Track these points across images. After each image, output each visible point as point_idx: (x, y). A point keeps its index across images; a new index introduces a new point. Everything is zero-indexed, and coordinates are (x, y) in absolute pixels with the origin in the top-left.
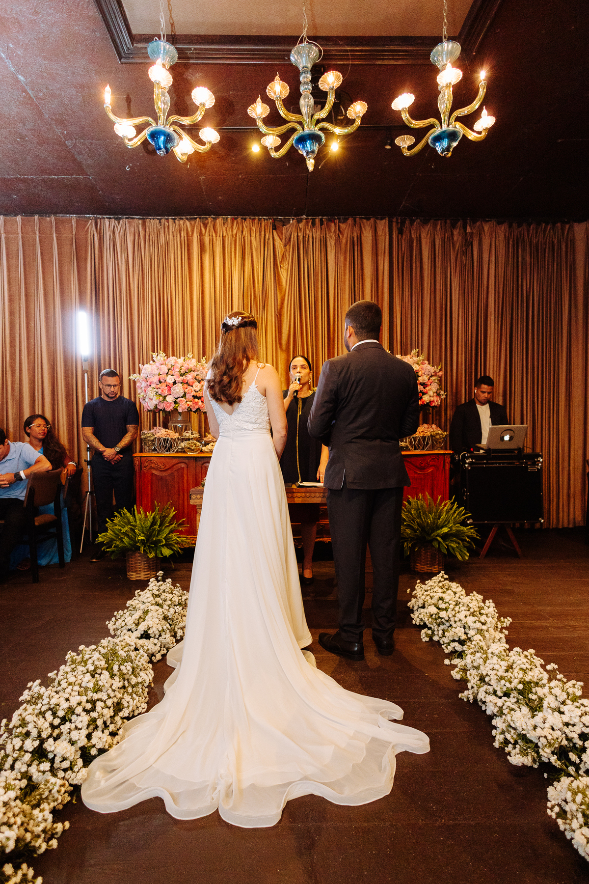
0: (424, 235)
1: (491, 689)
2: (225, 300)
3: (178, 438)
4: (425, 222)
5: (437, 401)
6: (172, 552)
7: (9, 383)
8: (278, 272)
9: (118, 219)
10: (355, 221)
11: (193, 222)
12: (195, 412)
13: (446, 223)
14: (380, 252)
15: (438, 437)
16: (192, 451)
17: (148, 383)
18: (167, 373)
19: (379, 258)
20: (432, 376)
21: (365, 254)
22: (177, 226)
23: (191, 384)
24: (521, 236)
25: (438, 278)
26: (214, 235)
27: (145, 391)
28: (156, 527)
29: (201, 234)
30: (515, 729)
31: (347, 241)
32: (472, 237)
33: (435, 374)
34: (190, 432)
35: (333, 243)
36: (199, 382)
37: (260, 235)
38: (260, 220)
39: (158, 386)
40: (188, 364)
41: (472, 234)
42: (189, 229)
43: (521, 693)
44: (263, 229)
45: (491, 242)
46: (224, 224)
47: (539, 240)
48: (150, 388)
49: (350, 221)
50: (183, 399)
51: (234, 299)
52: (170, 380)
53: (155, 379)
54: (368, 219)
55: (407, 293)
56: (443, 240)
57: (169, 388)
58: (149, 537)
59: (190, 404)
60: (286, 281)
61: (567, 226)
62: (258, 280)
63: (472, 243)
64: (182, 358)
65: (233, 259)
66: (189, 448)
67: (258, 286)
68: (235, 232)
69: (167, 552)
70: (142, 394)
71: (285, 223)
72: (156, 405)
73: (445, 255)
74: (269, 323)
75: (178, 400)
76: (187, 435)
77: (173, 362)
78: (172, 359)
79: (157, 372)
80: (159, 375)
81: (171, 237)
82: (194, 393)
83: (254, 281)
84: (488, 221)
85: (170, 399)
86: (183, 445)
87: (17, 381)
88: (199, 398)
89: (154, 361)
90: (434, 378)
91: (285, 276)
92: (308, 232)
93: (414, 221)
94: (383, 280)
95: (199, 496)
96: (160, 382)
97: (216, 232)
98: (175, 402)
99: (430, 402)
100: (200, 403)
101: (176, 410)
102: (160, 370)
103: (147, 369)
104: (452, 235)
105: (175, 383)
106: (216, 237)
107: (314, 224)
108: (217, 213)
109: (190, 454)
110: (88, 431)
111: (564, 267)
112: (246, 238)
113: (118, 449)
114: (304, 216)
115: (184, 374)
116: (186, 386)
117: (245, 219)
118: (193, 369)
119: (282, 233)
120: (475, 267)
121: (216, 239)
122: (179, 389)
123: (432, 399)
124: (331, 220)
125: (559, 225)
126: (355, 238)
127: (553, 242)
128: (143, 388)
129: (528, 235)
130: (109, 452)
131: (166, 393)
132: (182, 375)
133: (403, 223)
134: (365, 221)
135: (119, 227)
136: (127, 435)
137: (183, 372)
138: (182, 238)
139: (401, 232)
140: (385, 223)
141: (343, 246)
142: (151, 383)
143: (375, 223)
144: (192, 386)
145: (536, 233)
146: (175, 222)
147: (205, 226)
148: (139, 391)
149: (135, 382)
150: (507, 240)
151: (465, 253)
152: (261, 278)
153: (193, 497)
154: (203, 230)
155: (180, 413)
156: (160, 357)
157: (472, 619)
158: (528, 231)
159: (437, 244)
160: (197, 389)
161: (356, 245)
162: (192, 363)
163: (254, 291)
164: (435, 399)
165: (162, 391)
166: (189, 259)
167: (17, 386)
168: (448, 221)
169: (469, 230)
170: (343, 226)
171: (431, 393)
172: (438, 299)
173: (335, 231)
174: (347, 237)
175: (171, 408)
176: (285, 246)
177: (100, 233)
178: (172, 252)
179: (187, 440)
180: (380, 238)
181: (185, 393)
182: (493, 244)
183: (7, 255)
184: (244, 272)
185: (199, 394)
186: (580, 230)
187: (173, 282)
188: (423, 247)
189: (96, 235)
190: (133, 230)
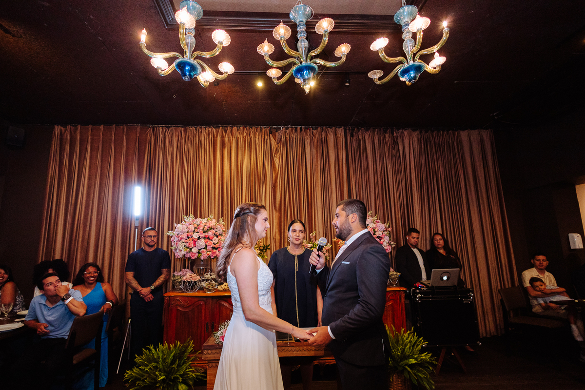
0: (367, 137)
3: (200, 280)
4: (367, 130)
5: (389, 249)
7: (81, 235)
8: (273, 159)
9: (168, 128)
10: (323, 129)
11: (217, 129)
12: (213, 259)
13: (380, 130)
14: (339, 147)
16: (210, 290)
17: (179, 238)
18: (194, 231)
19: (339, 151)
20: (384, 231)
21: (329, 148)
22: (207, 132)
23: (211, 238)
24: (428, 138)
25: (378, 163)
26: (231, 137)
27: (177, 244)
29: (222, 136)
31: (318, 141)
32: (397, 139)
33: (386, 229)
34: (209, 274)
35: (309, 141)
36: (217, 237)
37: (262, 137)
38: (261, 128)
39: (186, 241)
40: (209, 224)
41: (397, 137)
42: (215, 133)
44: (263, 133)
45: (409, 142)
46: (238, 130)
47: (439, 140)
48: (180, 243)
49: (319, 129)
50: (205, 250)
51: (243, 177)
52: (195, 236)
53: (184, 236)
54: (331, 128)
55: (358, 173)
56: (379, 140)
57: (195, 242)
59: (210, 253)
60: (279, 165)
61: (457, 133)
62: (260, 165)
63: (398, 142)
64: (206, 219)
65: (243, 152)
66: (207, 289)
67: (260, 168)
68: (245, 135)
69: (183, 388)
70: (174, 246)
71: (278, 130)
72: (184, 255)
73: (381, 149)
74: (267, 193)
75: (201, 251)
76: (207, 276)
77: (198, 223)
78: (198, 220)
79: (186, 230)
80: (188, 232)
81: (203, 138)
82: (213, 245)
83: (257, 165)
84: (406, 129)
85: (195, 250)
86: (203, 285)
87: (87, 234)
88: (216, 249)
89: (185, 221)
90: (385, 233)
91: (278, 162)
92: (292, 135)
93: (360, 129)
94: (342, 165)
96: (188, 238)
97: (232, 135)
98: (199, 253)
100: (217, 253)
101: (198, 258)
102: (189, 229)
103: (179, 227)
104: (385, 137)
105: (199, 238)
106: (233, 138)
107: (296, 130)
108: (233, 124)
109: (209, 293)
110: (130, 275)
111: (458, 157)
112: (252, 139)
113: (153, 287)
114: (290, 126)
115: (206, 231)
116: (207, 240)
117: (252, 127)
118: (213, 228)
119: (276, 136)
120: (401, 157)
121: (233, 140)
122: (202, 243)
124: (306, 128)
126: (323, 139)
127: (449, 142)
128: (175, 242)
129: (433, 138)
130: (145, 291)
131: (192, 245)
132: (204, 232)
133: (353, 130)
134: (329, 129)
135: (169, 132)
136: (161, 277)
137: (205, 229)
138: (210, 139)
139: (352, 135)
140: (342, 130)
141: (315, 144)
142: (181, 238)
143: (336, 130)
144: (212, 240)
145: (437, 136)
146: (205, 129)
147: (226, 131)
148: (173, 244)
150: (419, 141)
151: (394, 148)
152: (262, 163)
154: (224, 134)
155: (202, 260)
156: (190, 219)
158: (432, 136)
159: (375, 143)
160: (216, 242)
161: (324, 143)
162: (213, 223)
163: (257, 172)
164: (388, 247)
165: (189, 244)
166: (214, 152)
167: (86, 237)
168: (382, 129)
169: (395, 134)
170: (315, 132)
172: (379, 177)
173: (310, 135)
174: (318, 138)
175: (195, 257)
176: (278, 144)
177: (156, 136)
178: (203, 147)
179: (207, 280)
180: (339, 139)
181: (206, 246)
182: (411, 142)
183: (91, 149)
184: (250, 160)
185: (217, 246)
186: (464, 135)
187: (202, 166)
188: (367, 144)
189: (153, 137)
190: (177, 133)
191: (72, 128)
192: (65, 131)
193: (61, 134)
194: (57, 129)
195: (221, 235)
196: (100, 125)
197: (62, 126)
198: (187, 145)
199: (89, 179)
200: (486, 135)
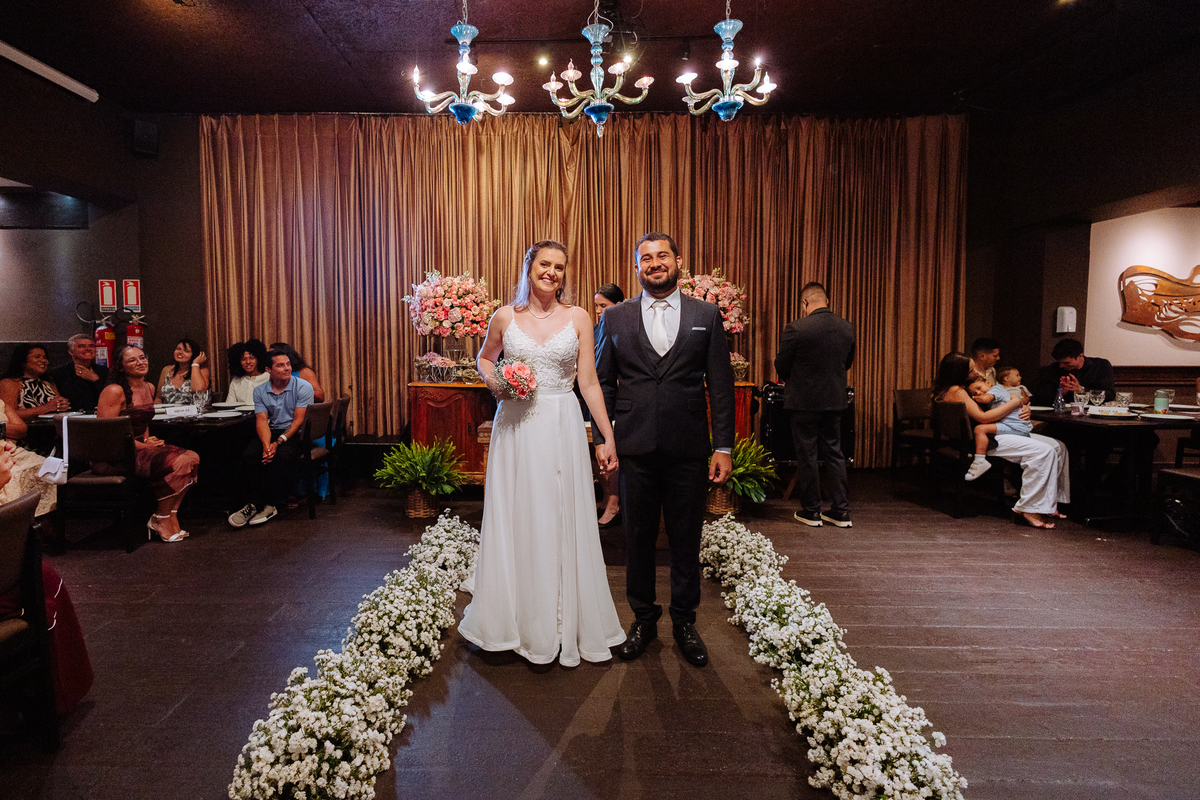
0: (731, 131)
1: (752, 612)
2: (504, 206)
3: (455, 367)
5: (739, 327)
6: (453, 489)
7: (265, 300)
8: (564, 175)
9: (385, 118)
10: (652, 116)
13: (757, 118)
14: (680, 152)
15: (739, 367)
16: (470, 380)
17: (423, 307)
18: (444, 296)
19: (680, 158)
20: (734, 300)
21: (663, 154)
22: (451, 125)
23: (469, 307)
24: (843, 132)
25: (747, 181)
26: (492, 134)
27: (420, 315)
28: (438, 464)
29: (478, 133)
30: (766, 640)
31: (642, 140)
32: (786, 135)
33: (738, 295)
34: (468, 359)
35: (627, 141)
36: (478, 305)
37: (544, 133)
38: (544, 116)
39: (434, 310)
40: (466, 285)
41: (787, 131)
42: (464, 128)
43: (775, 613)
44: (548, 125)
45: (808, 139)
46: (503, 121)
47: (864, 136)
48: (425, 313)
49: (647, 116)
50: (461, 324)
51: (514, 206)
52: (447, 303)
53: (430, 303)
54: (668, 114)
55: (711, 199)
56: (753, 137)
57: (446, 312)
58: (428, 473)
59: (469, 329)
60: (573, 186)
61: (898, 122)
62: (541, 185)
63: (787, 141)
64: (459, 278)
65: (513, 161)
66: (466, 378)
67: (542, 191)
68: (515, 130)
69: (448, 489)
70: (417, 318)
71: (572, 119)
72: (432, 330)
73: (756, 155)
74: (553, 233)
75: (455, 326)
76: (465, 362)
77: (449, 283)
78: (449, 280)
79: (432, 295)
80: (435, 297)
81: (444, 137)
82: (472, 318)
83: (536, 186)
84: (805, 116)
85: (446, 324)
86: (460, 373)
87: (274, 299)
88: (477, 323)
89: (428, 281)
90: (736, 302)
91: (572, 180)
94: (684, 184)
95: (486, 434)
96: (437, 306)
97: (494, 131)
98: (453, 328)
99: (731, 329)
100: (479, 329)
101: (452, 336)
102: (437, 292)
103: (420, 288)
104: (764, 131)
105: (452, 307)
106: (495, 136)
109: (469, 384)
111: (893, 168)
112: (528, 137)
115: (462, 297)
116: (464, 309)
117: (527, 116)
118: (471, 291)
119: (569, 131)
120: (790, 172)
121: (495, 139)
122: (457, 313)
123: (733, 325)
124: (625, 115)
125: (888, 120)
126: (652, 137)
127: (881, 139)
128: (418, 313)
129: (852, 132)
131: (443, 317)
132: (459, 298)
133: (707, 119)
134: (663, 116)
135: (386, 126)
137: (460, 293)
138: (457, 138)
139: (705, 128)
140: (687, 118)
141: (638, 145)
142: (426, 307)
143: (675, 119)
144: (471, 310)
145: (862, 130)
146: (447, 120)
147: (482, 123)
148: (412, 315)
149: (409, 305)
150: (827, 138)
151: (779, 153)
152: (544, 184)
153: (481, 435)
154: (480, 128)
155: (457, 339)
156: (434, 277)
157: (749, 555)
158: (853, 129)
159: (746, 141)
160: (476, 313)
161: (653, 144)
162: (470, 284)
163: (537, 196)
164: (737, 325)
165: (438, 315)
166: (465, 160)
167: (274, 303)
168: (759, 117)
169: (783, 127)
170: (638, 122)
171: (732, 319)
172: (746, 205)
173: (629, 128)
174: (643, 134)
175: (448, 334)
176: (572, 145)
177: (365, 133)
178: (445, 153)
179: (464, 368)
180: (681, 136)
181: (463, 318)
182: (811, 142)
183: (264, 159)
184: (525, 175)
185: (478, 318)
186: (913, 125)
187: (446, 187)
188: (730, 146)
189: (360, 134)
190: (401, 128)
191: (228, 119)
192: (218, 125)
193: (214, 133)
194: (206, 122)
195: (483, 302)
196: (274, 114)
197: (212, 116)
198: (419, 150)
199: (267, 208)
200: (954, 124)
